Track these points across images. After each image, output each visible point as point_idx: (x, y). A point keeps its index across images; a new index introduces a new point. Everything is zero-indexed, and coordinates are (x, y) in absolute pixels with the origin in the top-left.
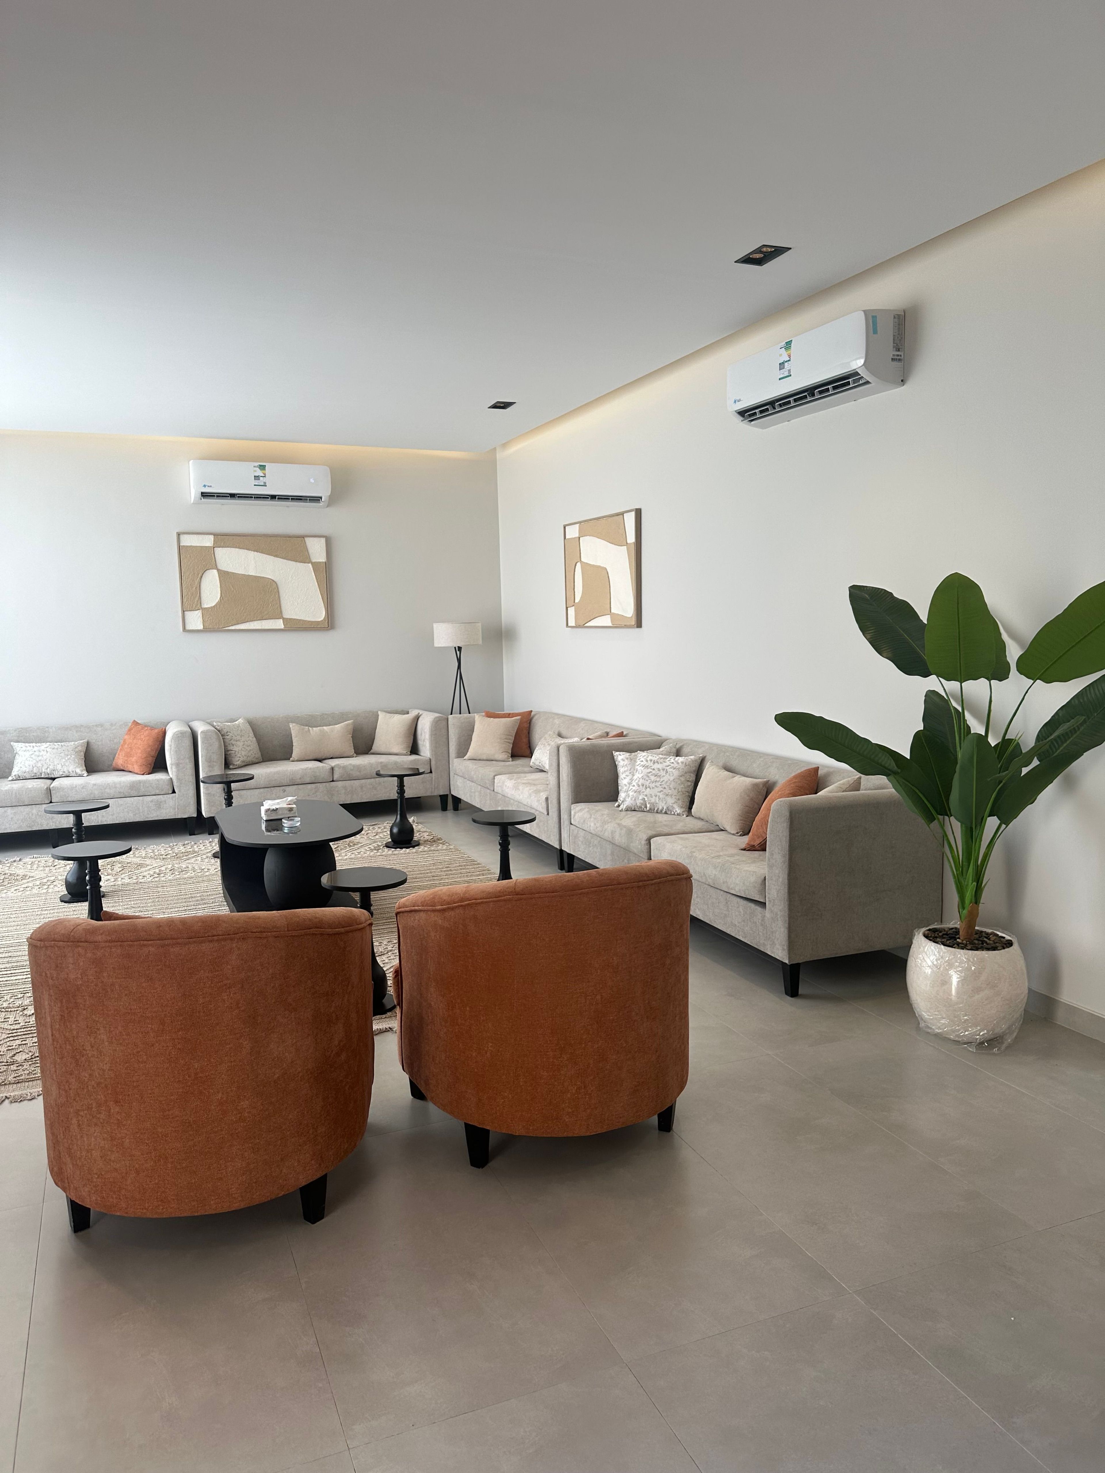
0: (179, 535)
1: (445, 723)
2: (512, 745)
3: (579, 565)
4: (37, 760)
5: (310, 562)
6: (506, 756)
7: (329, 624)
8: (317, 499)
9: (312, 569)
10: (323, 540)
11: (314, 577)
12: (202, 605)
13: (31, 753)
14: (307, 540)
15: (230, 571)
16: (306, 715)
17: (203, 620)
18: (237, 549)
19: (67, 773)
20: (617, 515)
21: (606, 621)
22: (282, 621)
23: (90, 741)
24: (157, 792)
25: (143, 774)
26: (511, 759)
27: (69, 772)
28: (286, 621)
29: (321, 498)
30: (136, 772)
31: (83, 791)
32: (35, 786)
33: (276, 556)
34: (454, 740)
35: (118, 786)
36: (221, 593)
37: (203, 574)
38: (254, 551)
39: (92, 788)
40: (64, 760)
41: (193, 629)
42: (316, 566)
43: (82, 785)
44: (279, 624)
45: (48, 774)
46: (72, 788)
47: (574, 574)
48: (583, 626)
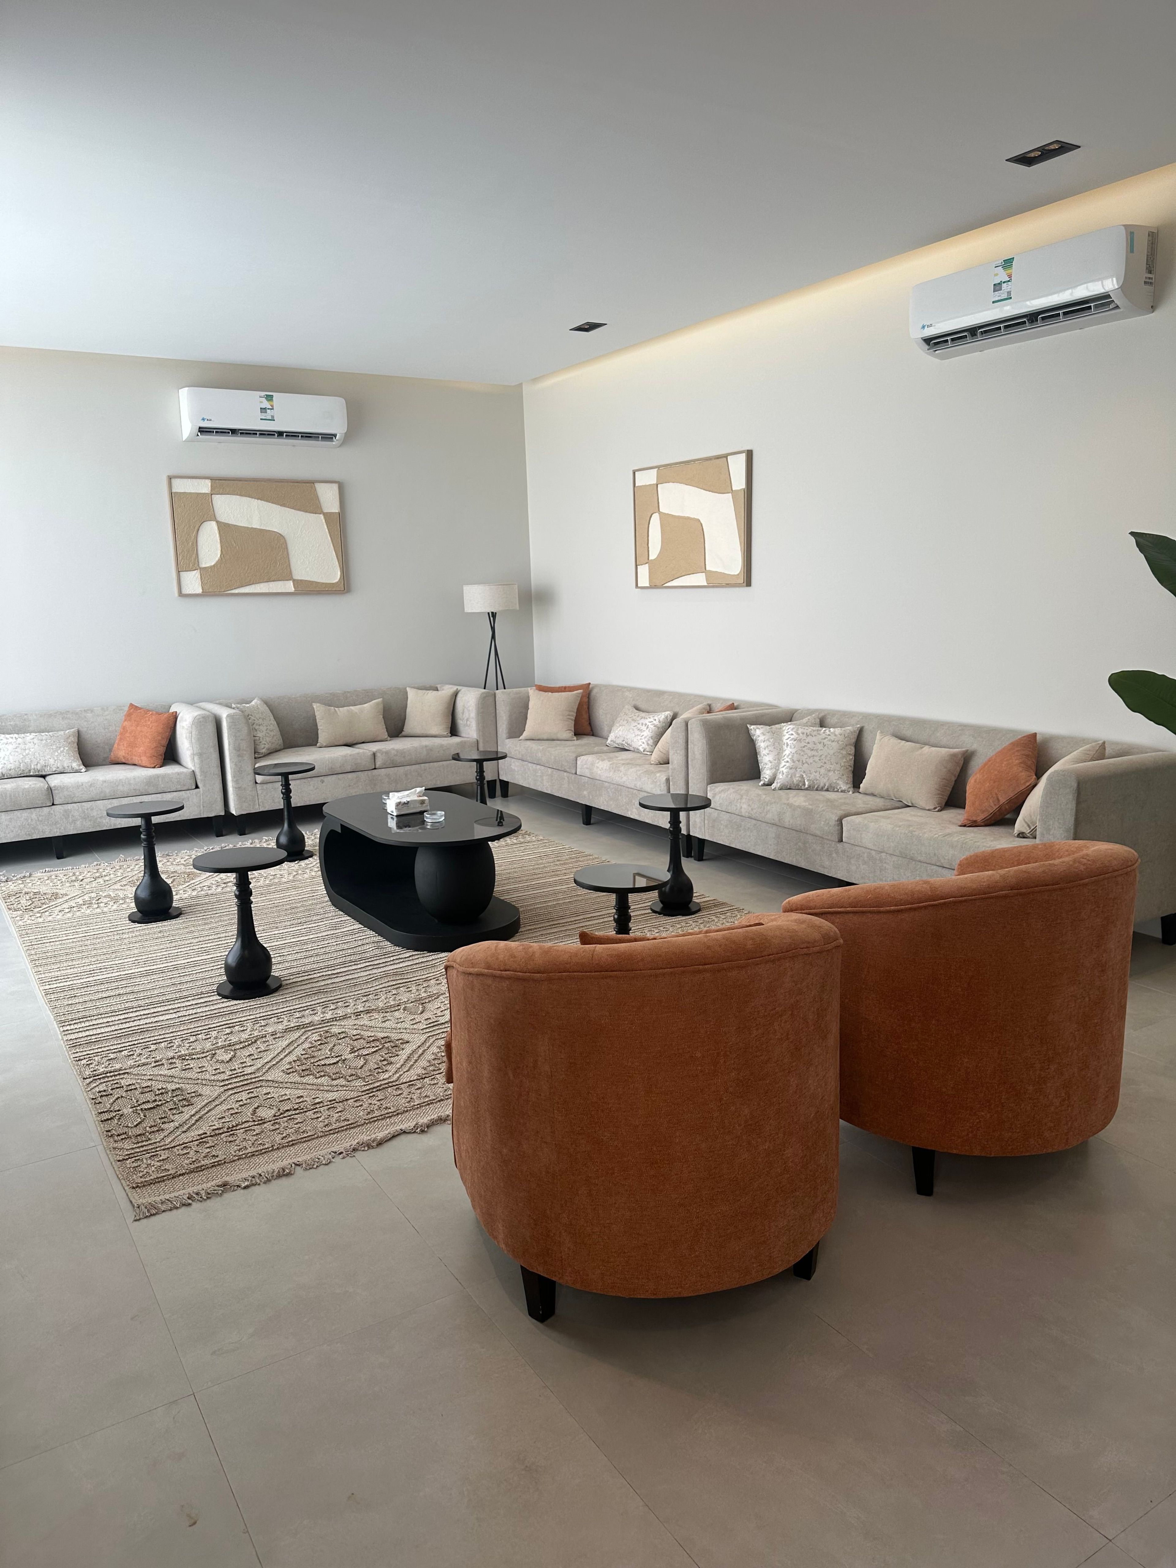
0: (170, 478)
1: (491, 699)
2: (573, 722)
3: (656, 518)
4: (24, 754)
5: (322, 512)
6: (571, 734)
7: (344, 587)
8: (329, 437)
9: (324, 521)
10: (335, 487)
11: (327, 530)
12: (200, 563)
13: (14, 746)
14: (317, 485)
15: (230, 523)
16: (326, 693)
17: (202, 583)
18: (238, 497)
19: (61, 769)
20: (718, 457)
21: (699, 579)
22: (292, 584)
23: (81, 729)
24: (179, 788)
25: (154, 767)
26: (575, 738)
27: (64, 768)
28: (297, 583)
29: (335, 436)
30: (144, 765)
31: (91, 789)
32: (33, 786)
33: (283, 505)
34: (504, 718)
35: (132, 782)
36: (221, 550)
37: (199, 527)
38: (258, 499)
39: (102, 785)
40: (56, 754)
41: (190, 593)
42: (328, 517)
43: (89, 782)
44: (289, 587)
45: (39, 771)
46: (78, 786)
47: (648, 527)
48: (662, 587)
